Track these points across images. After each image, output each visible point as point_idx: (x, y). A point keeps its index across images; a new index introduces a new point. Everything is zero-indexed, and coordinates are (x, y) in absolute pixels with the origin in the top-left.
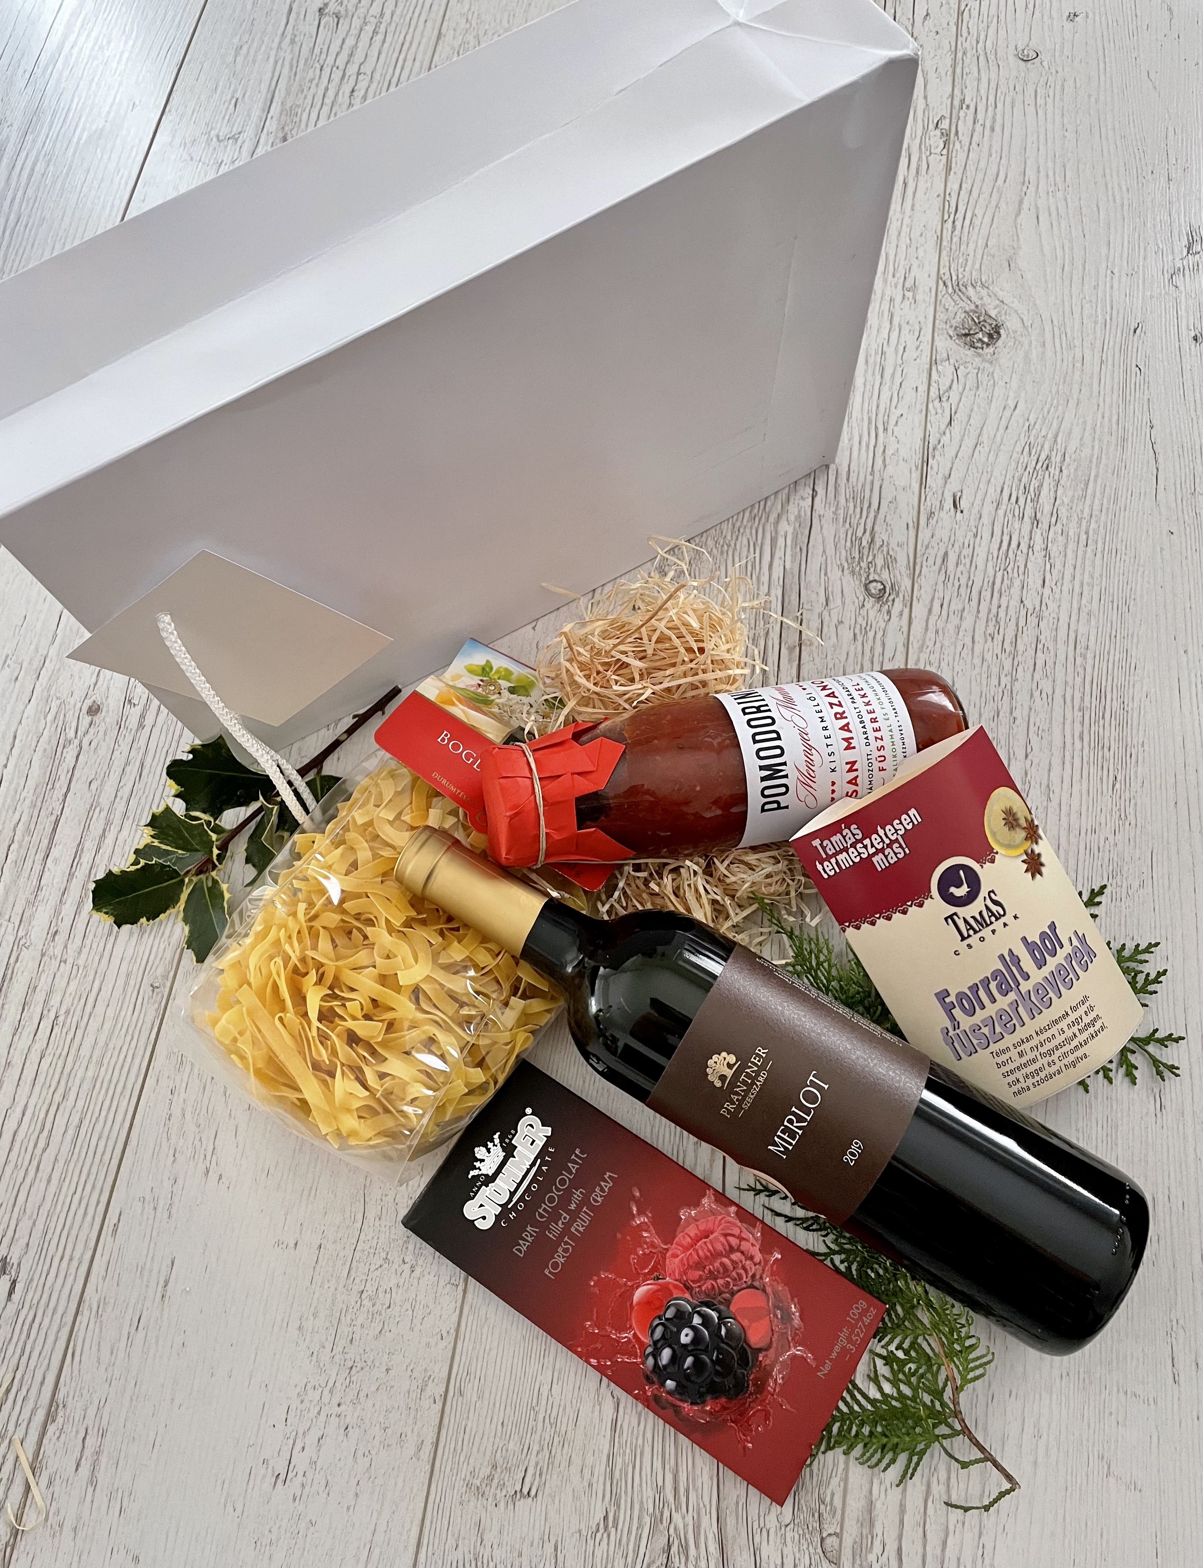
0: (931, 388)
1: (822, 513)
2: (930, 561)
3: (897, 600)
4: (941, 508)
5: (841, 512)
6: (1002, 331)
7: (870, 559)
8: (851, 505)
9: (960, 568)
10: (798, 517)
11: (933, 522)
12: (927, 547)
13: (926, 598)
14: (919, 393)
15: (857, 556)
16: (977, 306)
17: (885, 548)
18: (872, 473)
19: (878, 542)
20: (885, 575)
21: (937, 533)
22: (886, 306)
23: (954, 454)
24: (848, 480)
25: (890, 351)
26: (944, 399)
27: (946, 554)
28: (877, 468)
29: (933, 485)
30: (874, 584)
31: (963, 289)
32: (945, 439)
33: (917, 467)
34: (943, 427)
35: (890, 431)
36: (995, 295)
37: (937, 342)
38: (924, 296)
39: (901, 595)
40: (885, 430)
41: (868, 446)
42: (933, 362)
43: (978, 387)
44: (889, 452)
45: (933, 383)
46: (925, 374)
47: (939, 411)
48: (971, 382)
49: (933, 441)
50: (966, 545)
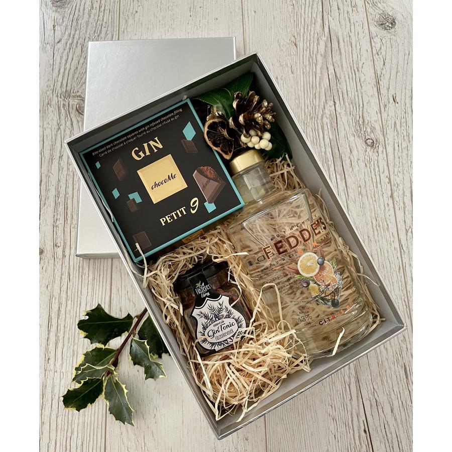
0: (373, 49)
1: (340, 112)
2: (390, 127)
3: (380, 146)
4: (389, 102)
5: (348, 110)
6: (396, 21)
7: (364, 130)
8: (351, 106)
9: (403, 128)
10: (330, 115)
11: (387, 109)
12: (387, 121)
13: (391, 143)
14: (369, 52)
15: (359, 129)
16: (383, 11)
17: (370, 124)
18: (357, 91)
19: (366, 122)
20: (372, 136)
21: (389, 114)
22: (346, 15)
23: (389, 78)
24: (347, 95)
25: (352, 35)
26: (379, 54)
27: (395, 122)
28: (358, 88)
29: (383, 93)
30: (369, 140)
31: (376, 4)
32: (384, 72)
33: (375, 86)
34: (382, 66)
35: (360, 71)
36: (390, 6)
37: (371, 29)
38: (361, 9)
39: (381, 144)
40: (358, 71)
41: (352, 79)
42: (371, 38)
43: (392, 47)
44: (362, 80)
45: (373, 48)
46: (369, 44)
47: (379, 59)
48: (389, 45)
49: (379, 73)
50: (403, 117)
